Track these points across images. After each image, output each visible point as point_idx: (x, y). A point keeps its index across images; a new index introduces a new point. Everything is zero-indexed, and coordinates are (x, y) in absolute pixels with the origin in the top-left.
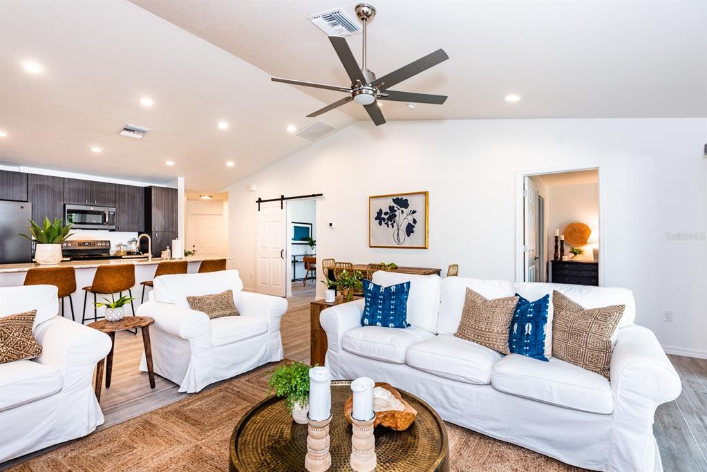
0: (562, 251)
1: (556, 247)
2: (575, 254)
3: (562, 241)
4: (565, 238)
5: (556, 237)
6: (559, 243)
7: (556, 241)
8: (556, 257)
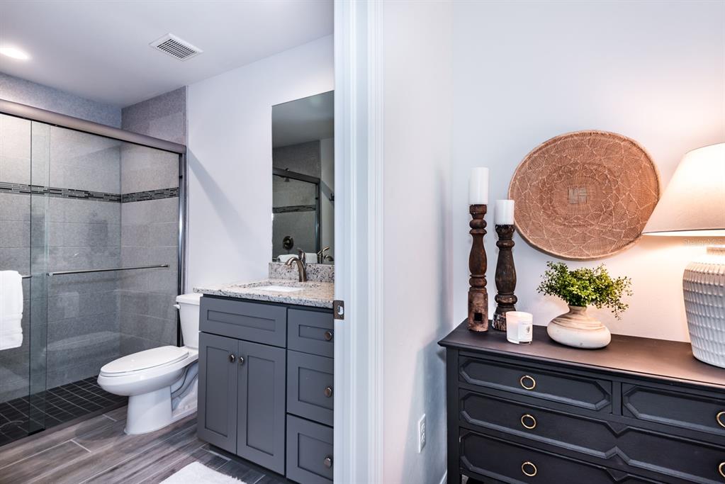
0: (507, 284)
1: (477, 263)
2: (576, 302)
3: (505, 233)
4: (520, 212)
5: (478, 211)
6: (490, 242)
7: (478, 229)
8: (477, 316)
